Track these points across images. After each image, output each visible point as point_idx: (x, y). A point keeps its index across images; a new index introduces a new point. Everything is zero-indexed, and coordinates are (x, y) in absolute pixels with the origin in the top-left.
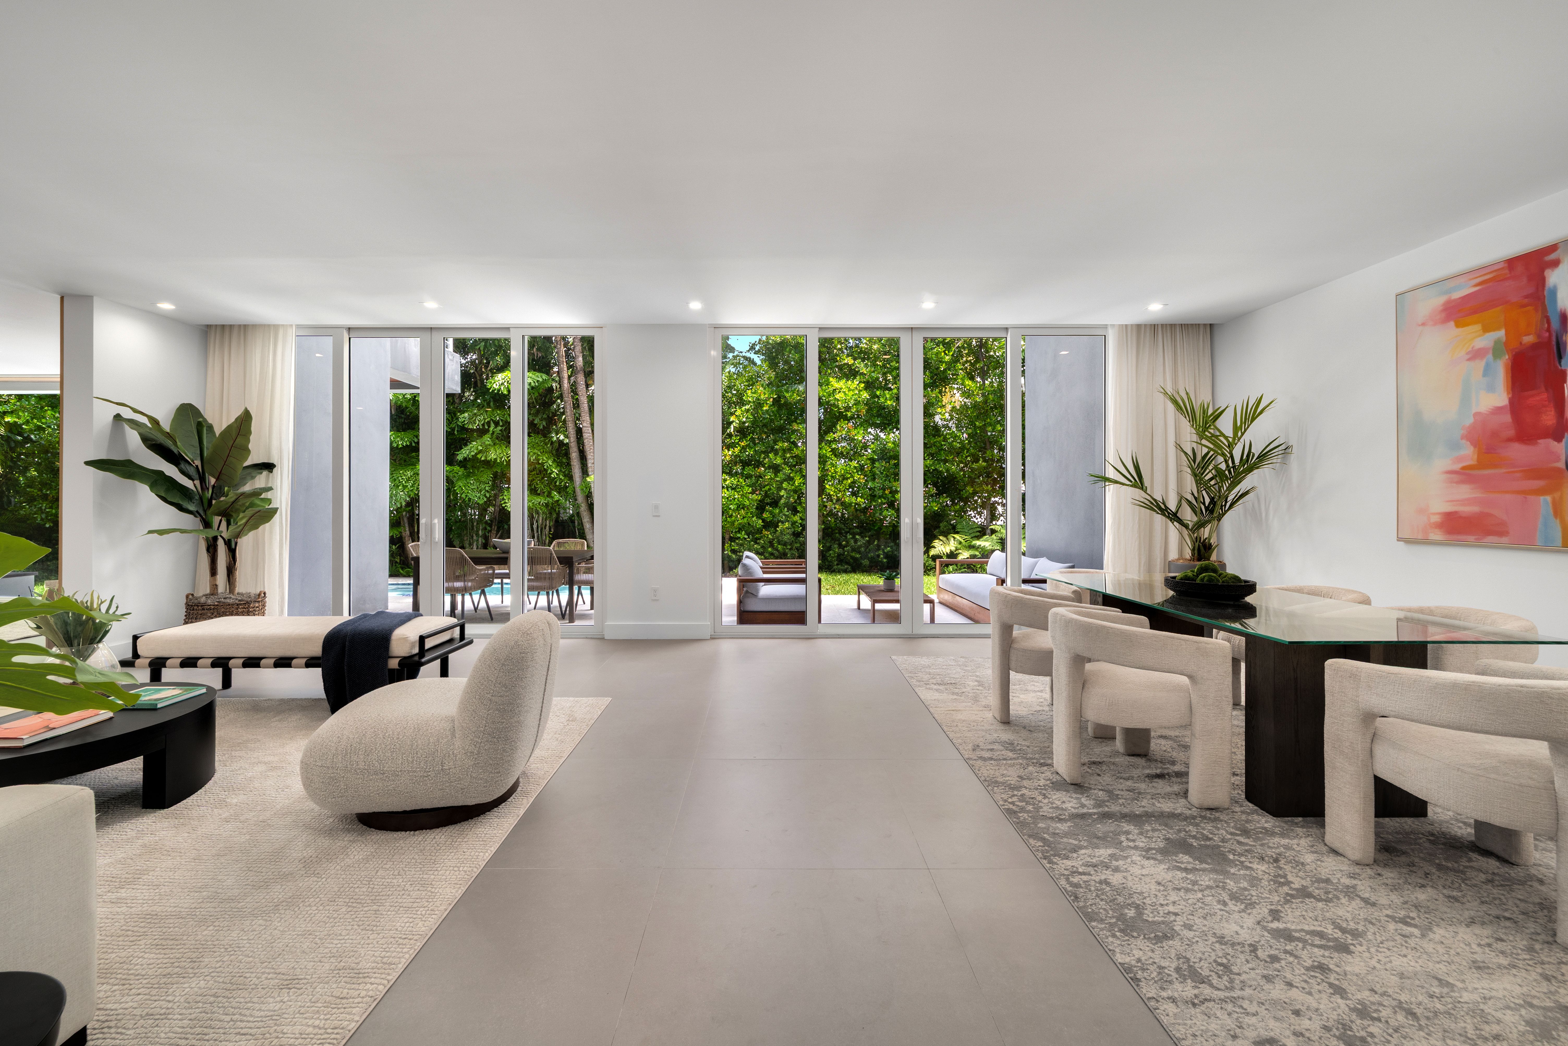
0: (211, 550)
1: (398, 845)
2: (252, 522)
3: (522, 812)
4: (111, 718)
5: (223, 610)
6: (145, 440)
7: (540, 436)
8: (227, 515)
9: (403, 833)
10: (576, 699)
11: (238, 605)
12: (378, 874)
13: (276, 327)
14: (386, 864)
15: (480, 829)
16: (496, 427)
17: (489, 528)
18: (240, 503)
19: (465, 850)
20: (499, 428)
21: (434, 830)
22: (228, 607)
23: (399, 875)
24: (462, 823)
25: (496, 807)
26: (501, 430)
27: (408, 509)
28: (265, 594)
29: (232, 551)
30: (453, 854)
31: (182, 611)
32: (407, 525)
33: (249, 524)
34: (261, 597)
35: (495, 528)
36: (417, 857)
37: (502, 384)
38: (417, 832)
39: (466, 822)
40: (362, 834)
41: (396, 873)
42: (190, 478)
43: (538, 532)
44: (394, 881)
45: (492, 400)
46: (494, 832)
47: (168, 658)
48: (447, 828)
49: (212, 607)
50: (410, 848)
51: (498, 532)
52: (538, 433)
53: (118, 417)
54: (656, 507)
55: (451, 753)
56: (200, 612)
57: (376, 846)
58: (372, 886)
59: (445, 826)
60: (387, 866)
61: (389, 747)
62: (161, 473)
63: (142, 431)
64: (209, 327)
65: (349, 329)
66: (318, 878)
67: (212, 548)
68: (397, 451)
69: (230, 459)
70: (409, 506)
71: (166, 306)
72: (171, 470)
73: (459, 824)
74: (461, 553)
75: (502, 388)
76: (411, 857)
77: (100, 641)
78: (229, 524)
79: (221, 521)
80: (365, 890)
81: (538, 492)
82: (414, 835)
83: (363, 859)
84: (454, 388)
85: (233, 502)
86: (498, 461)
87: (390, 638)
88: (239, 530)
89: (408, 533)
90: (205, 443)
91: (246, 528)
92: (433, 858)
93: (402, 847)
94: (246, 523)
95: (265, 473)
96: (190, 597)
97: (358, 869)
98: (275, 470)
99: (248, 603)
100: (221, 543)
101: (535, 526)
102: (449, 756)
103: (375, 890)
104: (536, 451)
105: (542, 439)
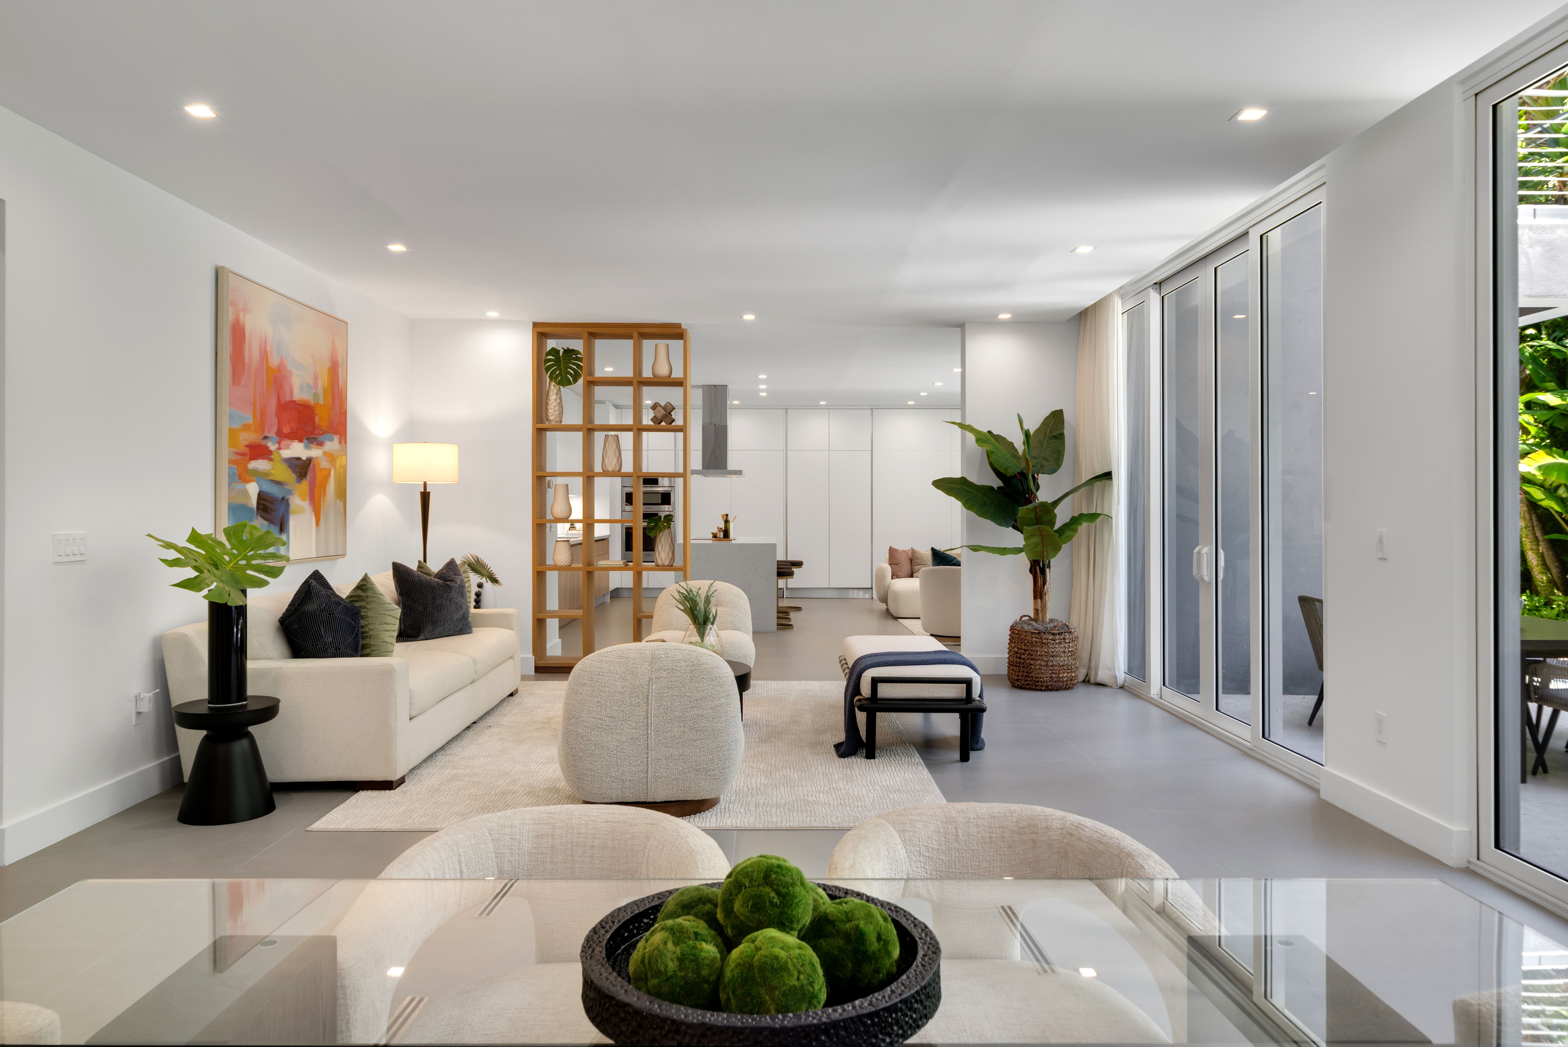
2: (1048, 542)
5: (1022, 636)
11: (1032, 633)
22: (1025, 634)
29: (1043, 572)
33: (1047, 544)
34: (1058, 631)
62: (990, 489)
65: (1158, 286)
67: (1033, 570)
71: (1004, 316)
87: (862, 674)
88: (1039, 549)
91: (1047, 549)
94: (1042, 542)
96: (1024, 618)
98: (1113, 480)
99: (1040, 633)
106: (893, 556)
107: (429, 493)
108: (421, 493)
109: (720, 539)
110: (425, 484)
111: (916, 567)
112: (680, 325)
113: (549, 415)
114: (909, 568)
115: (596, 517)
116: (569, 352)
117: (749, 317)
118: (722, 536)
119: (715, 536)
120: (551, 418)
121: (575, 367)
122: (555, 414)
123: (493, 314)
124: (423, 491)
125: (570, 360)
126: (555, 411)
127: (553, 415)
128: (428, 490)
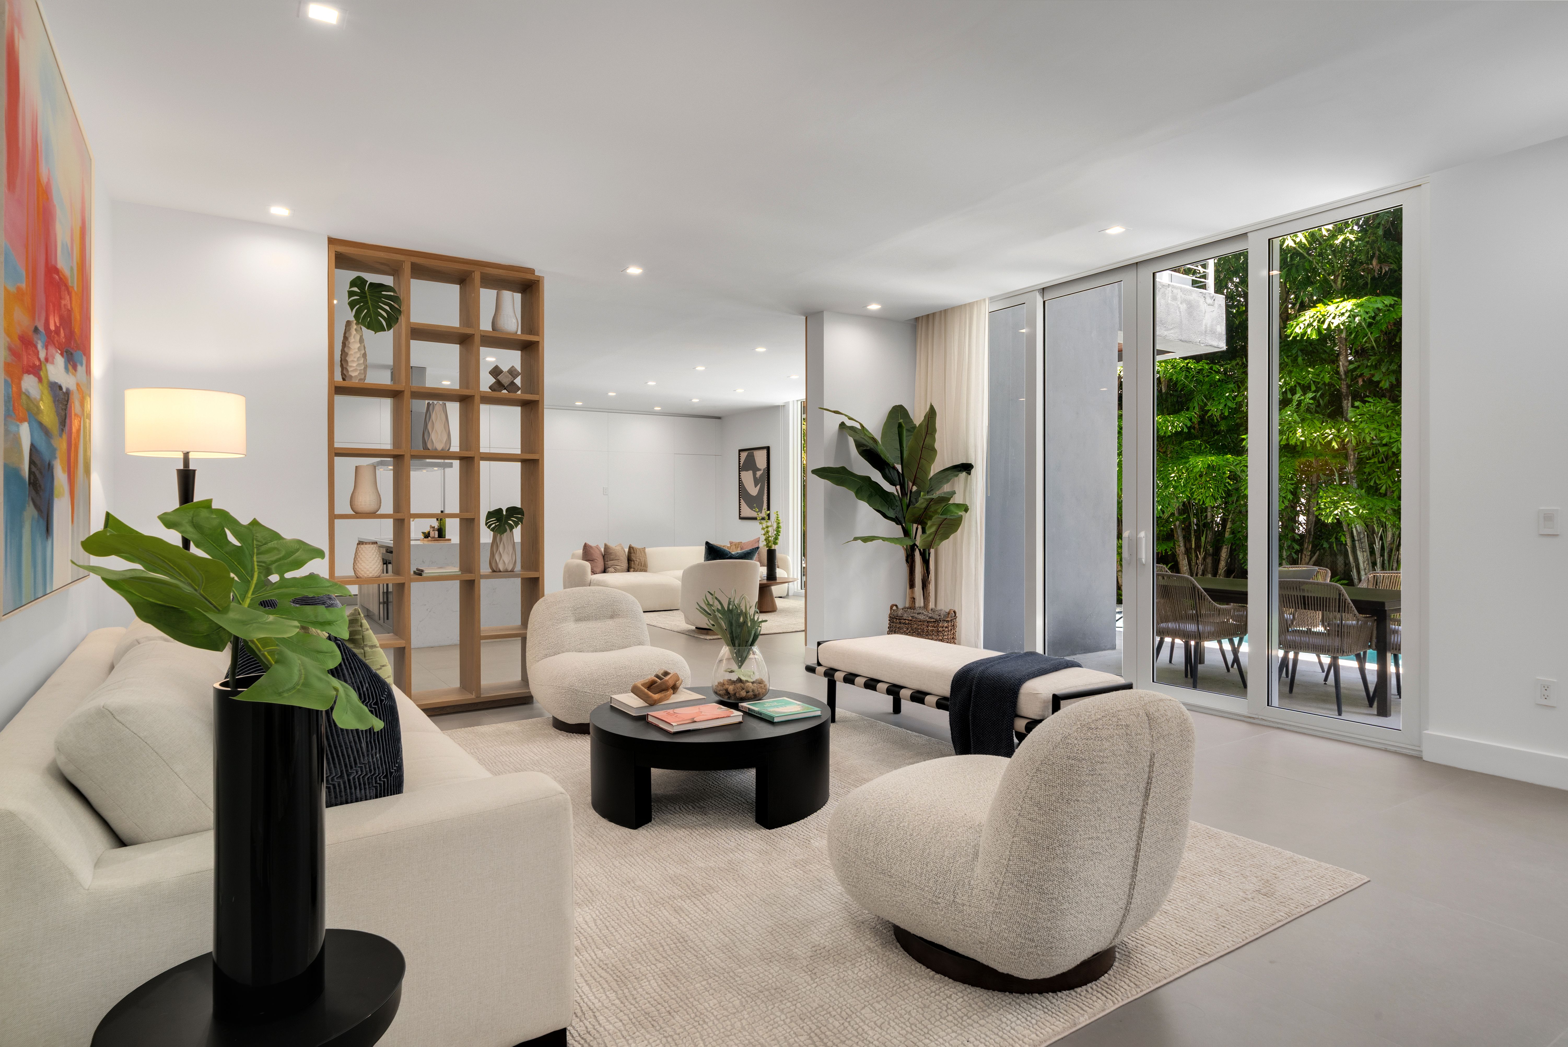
0: (909, 560)
1: (907, 982)
2: (941, 531)
3: (1084, 1020)
4: (740, 723)
5: (915, 626)
6: (859, 445)
7: (1384, 400)
8: (921, 521)
9: (923, 968)
10: (1297, 856)
11: (928, 622)
12: (863, 1012)
13: (971, 305)
14: (878, 1002)
15: (1009, 1016)
16: (1304, 394)
17: (1297, 547)
18: (932, 510)
19: (972, 1039)
20: (1310, 395)
21: (957, 983)
22: (920, 623)
23: (880, 1027)
24: (996, 993)
25: (1054, 991)
26: (1313, 398)
27: (1181, 517)
28: (955, 612)
29: (926, 562)
30: (954, 1035)
31: (886, 623)
32: (1181, 539)
33: (939, 533)
34: (951, 618)
35: (1308, 547)
36: (914, 1013)
37: (1310, 325)
38: (938, 976)
39: (1000, 995)
40: (884, 945)
41: (879, 1023)
42: (893, 483)
43: (1382, 555)
44: (871, 1033)
45: (1300, 353)
46: (1027, 1032)
47: (837, 670)
48: (973, 989)
49: (907, 622)
50: (916, 996)
51: (1313, 552)
52: (1384, 396)
53: (842, 425)
54: (1548, 518)
55: (966, 881)
56: (898, 626)
57: (886, 970)
58: (846, 1024)
59: (973, 985)
60: (878, 1006)
61: (899, 843)
62: (868, 479)
63: (857, 438)
64: (917, 319)
65: (1043, 290)
66: (812, 979)
67: (910, 559)
68: (1167, 440)
69: (922, 460)
70: (1184, 514)
71: (874, 307)
72: (876, 476)
73: (990, 993)
74: (1191, 582)
75: (1309, 331)
76: (909, 1009)
77: (752, 644)
78: (924, 532)
79: (917, 529)
80: (837, 1024)
81: (1383, 490)
82: (932, 978)
83: (864, 981)
84: (1215, 344)
85: (926, 509)
86: (1308, 445)
87: (1018, 690)
88: (930, 538)
89: (1182, 549)
90: (905, 446)
91: (937, 538)
92: (929, 1026)
93: (909, 988)
94: (936, 532)
95: (963, 475)
96: (894, 608)
97: (850, 991)
98: (973, 471)
99: (937, 621)
100: (917, 553)
101: (1377, 546)
102: (963, 885)
103: (845, 1032)
104: (1375, 425)
105: (1391, 404)
106: (587, 553)
107: (194, 471)
108: (179, 471)
109: (434, 539)
110: (186, 455)
111: (610, 563)
112: (534, 270)
113: (350, 369)
114: (602, 563)
115: (413, 511)
116: (381, 287)
117: (634, 271)
118: (437, 536)
119: (427, 536)
120: (354, 374)
121: (387, 308)
122: (359, 368)
123: (280, 211)
124: (181, 467)
125: (380, 298)
126: (359, 365)
127: (355, 370)
128: (191, 467)
